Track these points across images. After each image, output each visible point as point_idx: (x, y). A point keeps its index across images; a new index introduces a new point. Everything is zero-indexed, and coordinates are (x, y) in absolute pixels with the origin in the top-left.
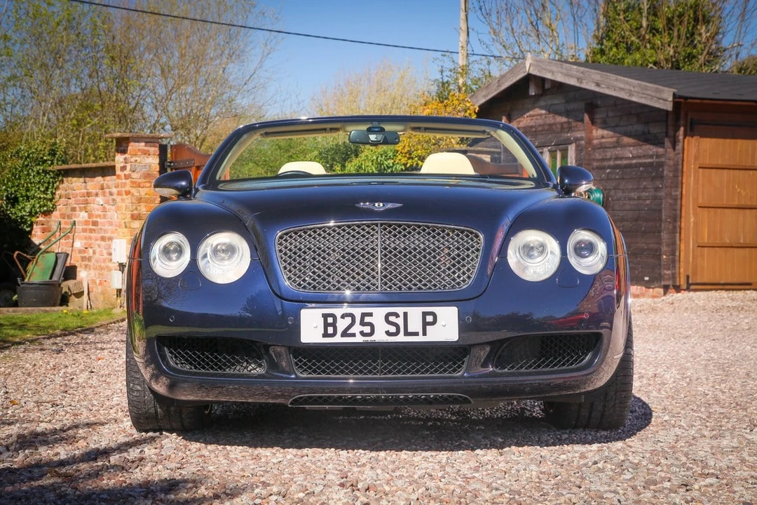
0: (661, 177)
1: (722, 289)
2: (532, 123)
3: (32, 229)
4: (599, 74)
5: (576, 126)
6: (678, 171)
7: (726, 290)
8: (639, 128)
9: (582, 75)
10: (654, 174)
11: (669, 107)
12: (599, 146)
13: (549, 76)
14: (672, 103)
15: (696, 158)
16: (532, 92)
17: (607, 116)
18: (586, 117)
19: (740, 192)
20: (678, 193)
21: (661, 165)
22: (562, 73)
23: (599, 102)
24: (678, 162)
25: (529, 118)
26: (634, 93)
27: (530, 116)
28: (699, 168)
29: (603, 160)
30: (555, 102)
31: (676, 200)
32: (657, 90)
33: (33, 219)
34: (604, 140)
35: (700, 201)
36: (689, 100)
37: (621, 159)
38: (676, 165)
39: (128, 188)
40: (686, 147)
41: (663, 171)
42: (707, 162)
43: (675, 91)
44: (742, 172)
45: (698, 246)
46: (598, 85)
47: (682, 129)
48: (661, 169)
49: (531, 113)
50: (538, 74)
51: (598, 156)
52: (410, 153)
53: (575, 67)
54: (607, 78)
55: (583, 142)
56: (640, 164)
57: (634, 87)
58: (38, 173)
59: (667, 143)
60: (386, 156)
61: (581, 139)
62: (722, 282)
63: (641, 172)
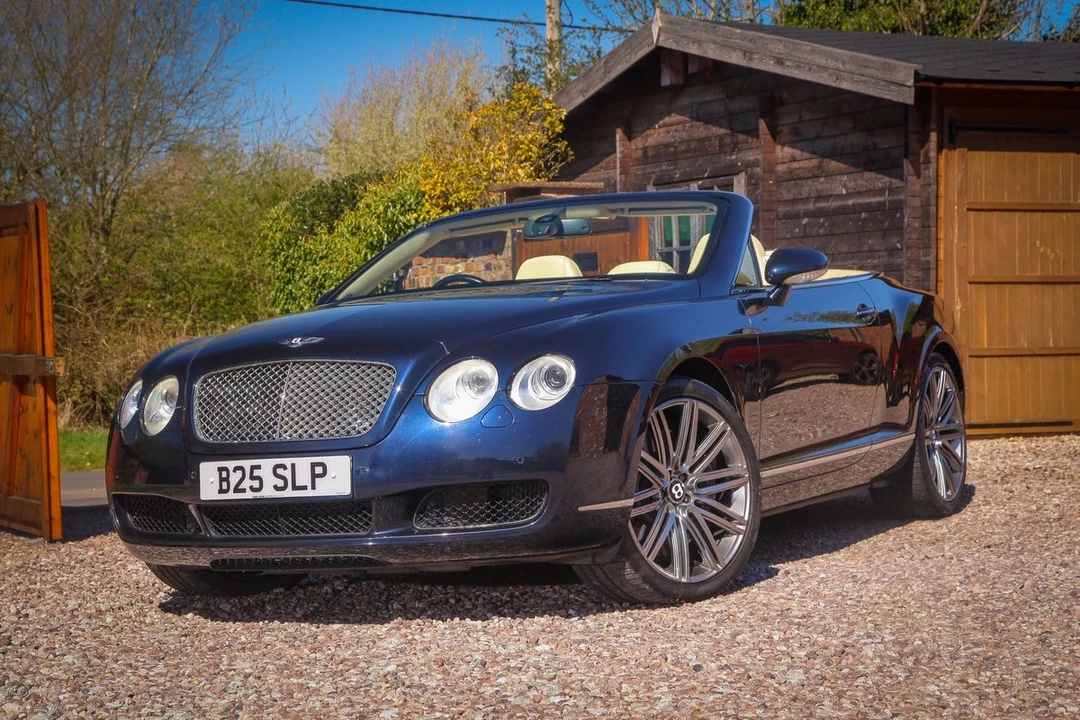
0: (898, 229)
1: (1018, 435)
2: (669, 139)
4: (780, 40)
5: (747, 142)
6: (928, 216)
7: (1026, 435)
8: (857, 139)
9: (751, 45)
10: (886, 224)
11: (908, 97)
12: (787, 177)
13: (693, 50)
14: (913, 89)
15: (962, 193)
16: (666, 80)
17: (800, 121)
18: (762, 125)
19: (1045, 252)
20: (931, 258)
21: (898, 206)
22: (715, 43)
23: (785, 95)
24: (928, 199)
25: (663, 130)
26: (845, 75)
27: (665, 125)
28: (968, 210)
29: (795, 201)
30: (708, 98)
31: (927, 270)
32: (886, 68)
34: (795, 165)
35: (972, 270)
36: (945, 85)
37: (828, 197)
38: (925, 206)
40: (942, 172)
41: (902, 217)
42: (983, 199)
43: (918, 67)
44: (1046, 215)
45: (970, 356)
46: (780, 62)
47: (933, 136)
48: (898, 215)
49: (667, 120)
50: (674, 47)
51: (786, 195)
52: (445, 196)
53: (739, 31)
54: (796, 49)
55: (758, 169)
56: (860, 204)
57: (844, 63)
59: (907, 166)
60: (402, 206)
61: (755, 164)
62: (1017, 421)
63: (864, 220)
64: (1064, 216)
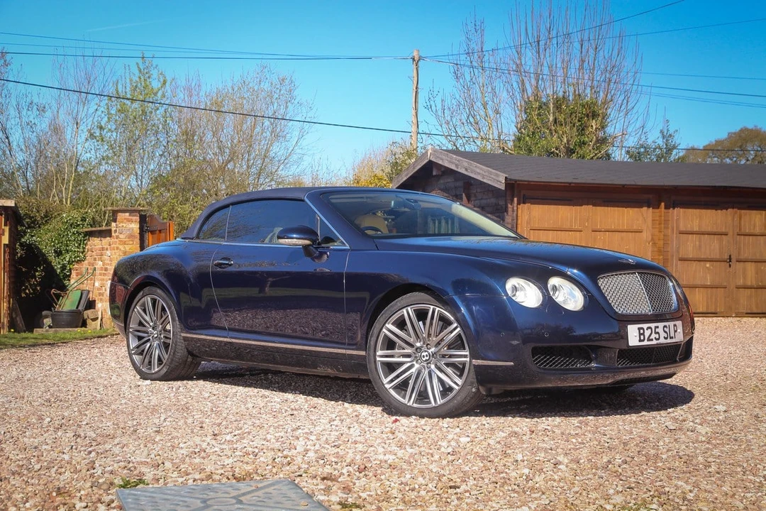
3: (71, 274)
4: (467, 161)
9: (458, 162)
11: (502, 187)
13: (440, 162)
14: (504, 184)
15: (528, 223)
16: (434, 173)
18: (464, 196)
22: (447, 160)
23: (472, 182)
24: (514, 225)
26: (485, 177)
28: (531, 229)
30: (449, 180)
32: (497, 175)
33: (71, 266)
36: (519, 182)
38: (512, 227)
39: (117, 245)
40: (519, 214)
42: (536, 226)
43: (507, 176)
44: (563, 232)
46: (466, 170)
47: (515, 199)
50: (435, 161)
57: (485, 172)
58: (74, 233)
64: (570, 233)
